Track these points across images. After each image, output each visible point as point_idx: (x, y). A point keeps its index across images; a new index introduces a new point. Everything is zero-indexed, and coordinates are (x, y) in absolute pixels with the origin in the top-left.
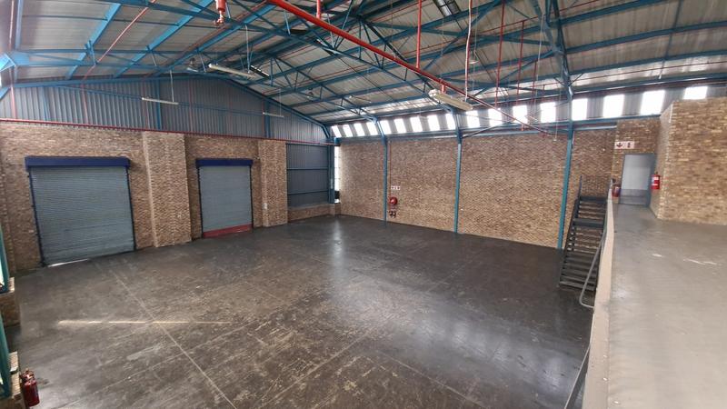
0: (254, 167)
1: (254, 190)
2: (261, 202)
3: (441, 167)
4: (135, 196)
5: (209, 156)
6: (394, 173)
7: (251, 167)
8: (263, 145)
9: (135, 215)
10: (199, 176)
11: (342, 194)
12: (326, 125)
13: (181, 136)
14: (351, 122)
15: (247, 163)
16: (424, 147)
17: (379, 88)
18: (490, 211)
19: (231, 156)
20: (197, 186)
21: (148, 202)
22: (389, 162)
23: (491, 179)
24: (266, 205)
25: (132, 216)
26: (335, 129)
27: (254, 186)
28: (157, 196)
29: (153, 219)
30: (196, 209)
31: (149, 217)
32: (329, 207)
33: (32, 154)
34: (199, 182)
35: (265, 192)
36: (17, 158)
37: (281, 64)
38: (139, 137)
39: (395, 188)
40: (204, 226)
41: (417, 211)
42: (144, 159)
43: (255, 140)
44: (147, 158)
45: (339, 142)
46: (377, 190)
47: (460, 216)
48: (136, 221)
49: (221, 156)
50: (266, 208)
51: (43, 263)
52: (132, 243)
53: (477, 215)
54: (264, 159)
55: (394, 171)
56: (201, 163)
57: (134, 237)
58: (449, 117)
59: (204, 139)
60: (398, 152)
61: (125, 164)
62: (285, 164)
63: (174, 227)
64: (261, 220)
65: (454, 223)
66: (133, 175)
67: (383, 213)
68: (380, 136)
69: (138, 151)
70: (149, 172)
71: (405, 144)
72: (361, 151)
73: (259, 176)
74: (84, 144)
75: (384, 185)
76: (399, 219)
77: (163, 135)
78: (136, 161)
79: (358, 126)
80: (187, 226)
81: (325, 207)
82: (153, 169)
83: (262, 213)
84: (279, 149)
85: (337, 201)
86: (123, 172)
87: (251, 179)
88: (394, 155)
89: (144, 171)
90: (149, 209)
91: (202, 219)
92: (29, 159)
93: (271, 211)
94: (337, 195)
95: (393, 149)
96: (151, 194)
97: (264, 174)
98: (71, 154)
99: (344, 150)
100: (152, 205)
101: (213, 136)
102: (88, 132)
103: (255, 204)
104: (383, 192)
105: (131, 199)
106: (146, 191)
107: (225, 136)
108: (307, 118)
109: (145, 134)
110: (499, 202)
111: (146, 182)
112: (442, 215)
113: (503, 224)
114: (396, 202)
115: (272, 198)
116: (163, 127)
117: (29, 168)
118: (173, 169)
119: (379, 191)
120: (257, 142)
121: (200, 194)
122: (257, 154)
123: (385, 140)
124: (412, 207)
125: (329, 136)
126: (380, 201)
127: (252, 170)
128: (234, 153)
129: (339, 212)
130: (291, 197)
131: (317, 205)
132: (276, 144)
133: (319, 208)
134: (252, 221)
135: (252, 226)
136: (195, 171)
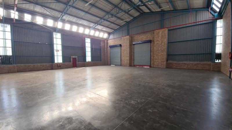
0: (152, 43)
1: (152, 52)
9: (121, 57)
11: (223, 56)
13: (128, 37)
15: (150, 41)
19: (144, 40)
27: (152, 50)
33: (110, 45)
38: (122, 39)
40: (135, 63)
49: (141, 41)
51: (110, 64)
52: (120, 64)
57: (121, 62)
59: (137, 36)
64: (154, 64)
73: (154, 45)
74: (116, 42)
80: (128, 61)
81: (204, 64)
82: (123, 46)
87: (151, 48)
91: (134, 60)
94: (219, 56)
98: (114, 45)
101: (139, 34)
105: (121, 54)
107: (142, 33)
111: (122, 49)
116: (129, 34)
118: (126, 46)
120: (154, 32)
121: (134, 53)
122: (154, 37)
125: (214, 14)
127: (151, 44)
128: (146, 39)
129: (218, 69)
130: (170, 56)
131: (196, 63)
132: (161, 31)
133: (198, 64)
134: (150, 64)
135: (150, 66)
136: (133, 46)
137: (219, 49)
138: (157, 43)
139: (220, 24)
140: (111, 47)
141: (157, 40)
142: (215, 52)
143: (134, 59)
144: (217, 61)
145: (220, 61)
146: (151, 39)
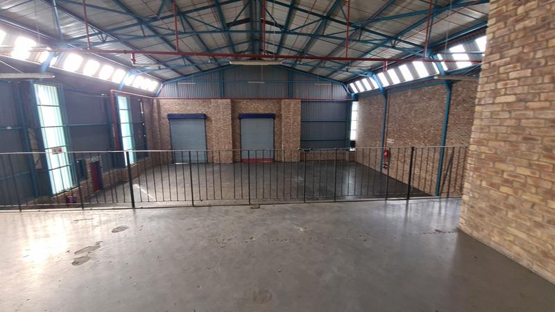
0: (277, 119)
1: (276, 135)
2: (281, 144)
5: (248, 112)
6: (391, 126)
7: (274, 119)
9: (208, 144)
10: (240, 124)
11: (357, 144)
13: (229, 100)
15: (272, 116)
16: (416, 97)
19: (261, 112)
20: (239, 131)
21: (212, 138)
22: (387, 114)
25: (206, 145)
26: (352, 86)
27: (276, 131)
28: (216, 135)
29: (214, 147)
33: (169, 113)
34: (240, 129)
35: (283, 137)
36: (164, 114)
38: (210, 103)
40: (243, 155)
42: (212, 115)
45: (357, 97)
46: (378, 142)
49: (255, 112)
50: (283, 148)
51: (173, 162)
52: (206, 159)
54: (284, 113)
55: (390, 124)
56: (243, 116)
57: (207, 156)
59: (245, 101)
60: (396, 101)
61: (205, 117)
63: (224, 153)
64: (280, 156)
66: (208, 123)
67: (380, 165)
70: (213, 121)
71: (400, 96)
72: (370, 105)
73: (281, 124)
74: (189, 108)
75: (382, 136)
76: (390, 173)
77: (219, 101)
78: (209, 116)
79: (365, 81)
80: (231, 154)
82: (215, 120)
84: (295, 106)
86: (203, 122)
87: (274, 127)
88: (391, 108)
89: (211, 122)
90: (213, 142)
92: (168, 115)
93: (287, 151)
94: (353, 144)
95: (392, 100)
97: (283, 124)
98: (184, 113)
99: (360, 104)
101: (251, 99)
102: (190, 102)
103: (276, 144)
104: (381, 144)
105: (206, 135)
106: (212, 132)
107: (258, 99)
108: (325, 79)
109: (212, 101)
111: (212, 127)
116: (224, 96)
117: (169, 119)
118: (224, 120)
119: (379, 143)
120: (280, 101)
121: (241, 135)
122: (280, 110)
123: (386, 92)
125: (348, 92)
126: (379, 153)
127: (275, 121)
128: (264, 110)
132: (293, 102)
134: (274, 156)
135: (273, 160)
136: (238, 121)
137: (353, 136)
138: (287, 122)
139: (355, 106)
140: (172, 117)
141: (287, 117)
142: (349, 138)
143: (241, 148)
144: (351, 150)
145: (354, 150)
146: (275, 113)
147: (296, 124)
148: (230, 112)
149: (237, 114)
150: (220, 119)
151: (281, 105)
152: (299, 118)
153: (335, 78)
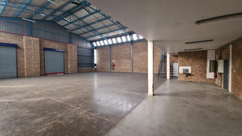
1: (65, 61)
2: (67, 65)
3: (127, 52)
4: (18, 58)
5: (49, 47)
6: (113, 56)
8: (69, 46)
9: (18, 65)
10: (44, 54)
11: (97, 65)
12: (91, 42)
13: (38, 39)
14: (99, 40)
16: (122, 47)
17: (106, 26)
18: (142, 65)
20: (43, 57)
21: (24, 61)
22: (111, 53)
23: (141, 55)
24: (69, 66)
25: (17, 65)
26: (94, 43)
27: (65, 59)
28: (28, 58)
29: (25, 67)
30: (42, 65)
31: (24, 66)
32: (92, 69)
34: (44, 56)
35: (69, 61)
37: (74, 17)
38: (22, 38)
39: (113, 61)
40: (46, 71)
41: (121, 67)
42: (23, 46)
43: (66, 44)
44: (24, 45)
45: (96, 48)
46: (108, 62)
47: (133, 67)
48: (18, 67)
49: (53, 48)
50: (69, 67)
52: (16, 75)
53: (138, 66)
54: (69, 50)
56: (46, 49)
57: (17, 73)
58: (128, 36)
59: (47, 41)
60: (114, 49)
61: (16, 46)
62: (77, 53)
63: (33, 70)
64: (67, 71)
65: (131, 70)
66: (19, 51)
67: (110, 70)
68: (108, 45)
69: (21, 43)
70: (25, 50)
71: (116, 47)
72: (103, 50)
73: (67, 56)
74: (1, 38)
75: (110, 60)
76: (115, 71)
77: (31, 38)
78: (20, 46)
79: (101, 42)
80: (39, 70)
81: (91, 69)
82: (26, 49)
83: (68, 69)
84: (74, 47)
85: (95, 67)
86: (15, 49)
87: (64, 57)
88: (113, 51)
89: (23, 50)
90: (24, 63)
91: (45, 69)
93: (71, 68)
94: (95, 65)
95: (113, 48)
96: (25, 58)
97: (69, 55)
99: (97, 50)
100: (25, 61)
101: (50, 40)
103: (65, 65)
104: (110, 63)
105: (17, 59)
106: (23, 56)
107: (55, 41)
108: (85, 39)
109: (24, 37)
110: (144, 61)
111: (23, 53)
112: (128, 68)
113: (145, 68)
114: (114, 65)
115: (72, 63)
116: (31, 35)
118: (34, 50)
120: (67, 44)
121: (44, 60)
122: (67, 49)
123: (110, 46)
124: (119, 66)
125: (92, 46)
126: (109, 66)
127: (65, 54)
128: (58, 47)
129: (96, 71)
130: (79, 65)
131: (88, 68)
133: (89, 69)
134: (64, 71)
135: (64, 73)
136: (43, 52)
137: (95, 62)
138: (71, 54)
139: (95, 50)
141: (71, 52)
143: (44, 67)
147: (75, 56)
148: (39, 45)
149: (42, 48)
150: (31, 49)
151: (67, 47)
152: (76, 53)
153: (88, 40)
